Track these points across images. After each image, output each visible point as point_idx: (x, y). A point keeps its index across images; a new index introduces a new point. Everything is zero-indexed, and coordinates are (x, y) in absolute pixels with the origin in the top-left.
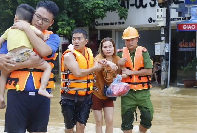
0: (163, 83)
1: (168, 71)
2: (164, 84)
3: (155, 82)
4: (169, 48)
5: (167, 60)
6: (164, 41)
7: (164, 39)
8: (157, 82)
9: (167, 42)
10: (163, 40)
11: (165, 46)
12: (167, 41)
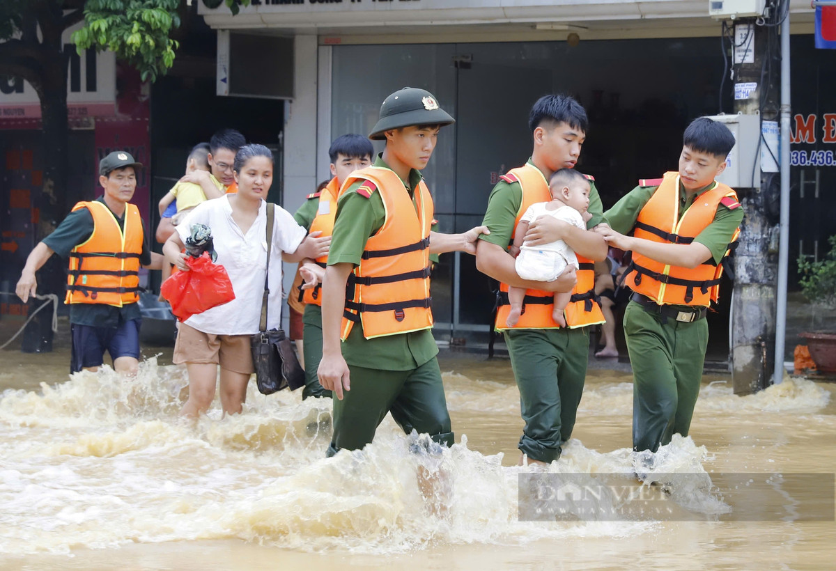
0: (743, 356)
1: (774, 285)
2: (754, 362)
3: (604, 352)
4: (779, 147)
5: (772, 218)
6: (754, 106)
7: (755, 96)
8: (616, 353)
9: (769, 113)
10: (745, 102)
11: (761, 134)
12: (769, 108)
